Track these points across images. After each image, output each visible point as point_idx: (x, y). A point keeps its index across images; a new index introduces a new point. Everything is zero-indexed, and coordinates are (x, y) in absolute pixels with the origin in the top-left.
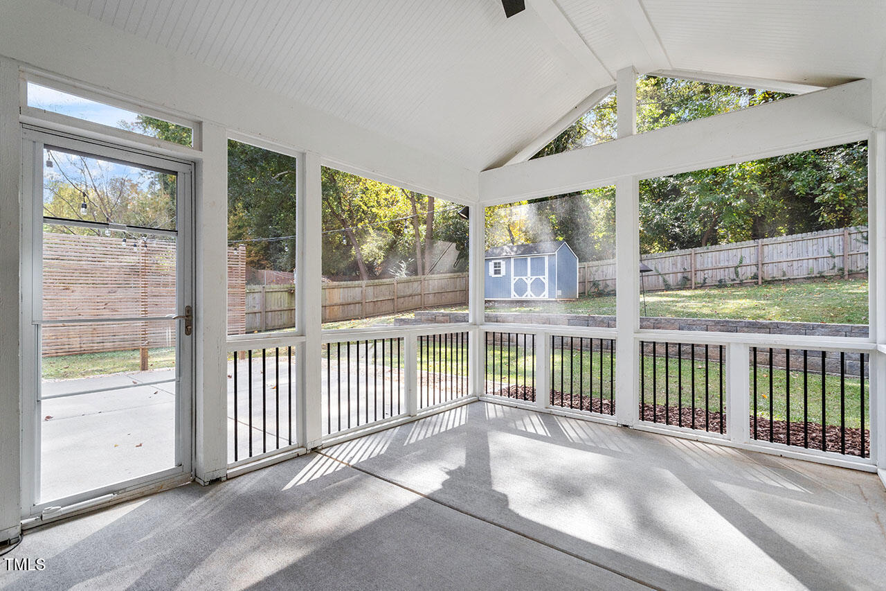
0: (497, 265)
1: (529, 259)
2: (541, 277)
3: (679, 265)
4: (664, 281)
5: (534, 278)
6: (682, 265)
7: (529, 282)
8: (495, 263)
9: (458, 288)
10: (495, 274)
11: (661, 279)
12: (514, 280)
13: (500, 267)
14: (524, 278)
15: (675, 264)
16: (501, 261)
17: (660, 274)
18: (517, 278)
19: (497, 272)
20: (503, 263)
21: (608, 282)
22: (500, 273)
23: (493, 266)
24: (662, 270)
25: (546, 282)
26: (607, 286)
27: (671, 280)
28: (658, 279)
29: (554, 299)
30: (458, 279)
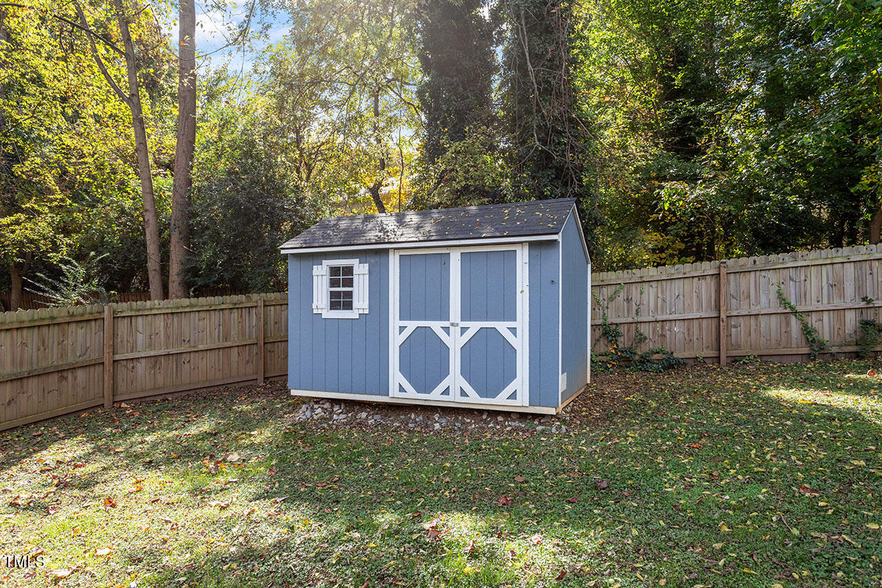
0: (341, 277)
1: (455, 259)
2: (502, 327)
3: (849, 289)
4: (807, 331)
5: (474, 326)
6: (859, 287)
7: (455, 342)
8: (334, 271)
9: (235, 340)
10: (334, 306)
11: (794, 323)
12: (398, 331)
13: (350, 283)
14: (436, 326)
15: (836, 286)
16: (354, 262)
17: (795, 313)
18: (412, 325)
19: (341, 301)
20: (361, 271)
21: (644, 329)
22: (349, 306)
23: (326, 280)
24: (798, 300)
25: (521, 343)
26: (641, 339)
27: (825, 329)
28: (788, 324)
29: (552, 411)
30: (235, 314)
